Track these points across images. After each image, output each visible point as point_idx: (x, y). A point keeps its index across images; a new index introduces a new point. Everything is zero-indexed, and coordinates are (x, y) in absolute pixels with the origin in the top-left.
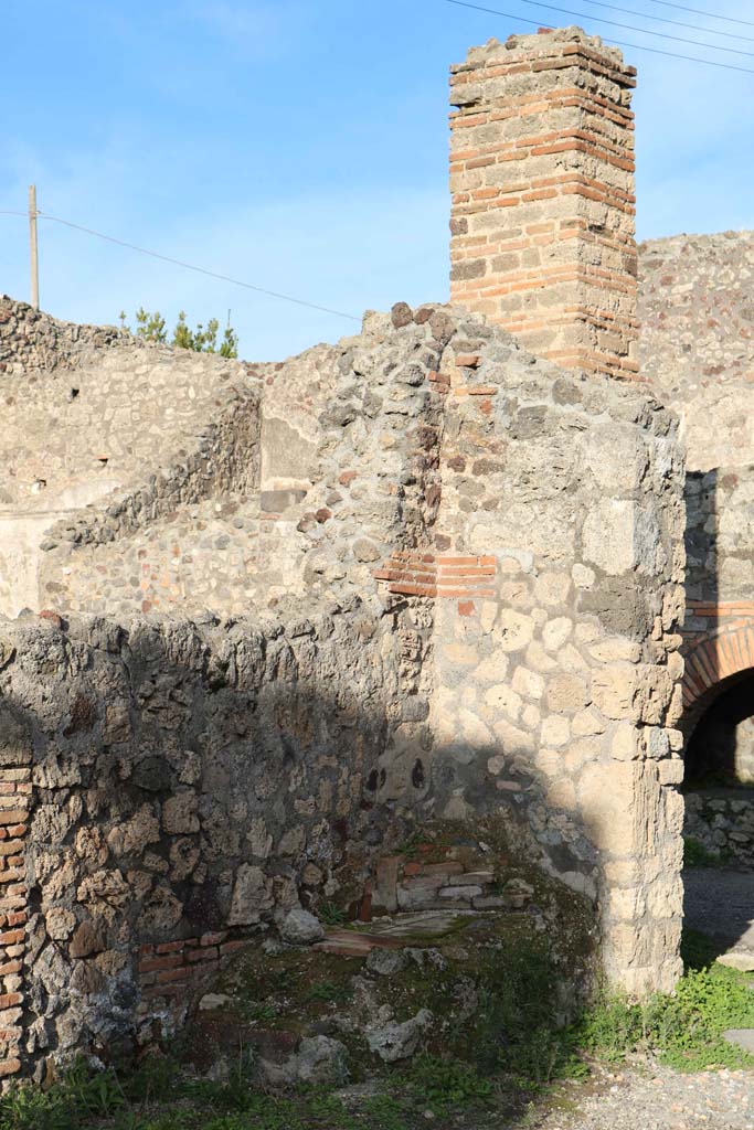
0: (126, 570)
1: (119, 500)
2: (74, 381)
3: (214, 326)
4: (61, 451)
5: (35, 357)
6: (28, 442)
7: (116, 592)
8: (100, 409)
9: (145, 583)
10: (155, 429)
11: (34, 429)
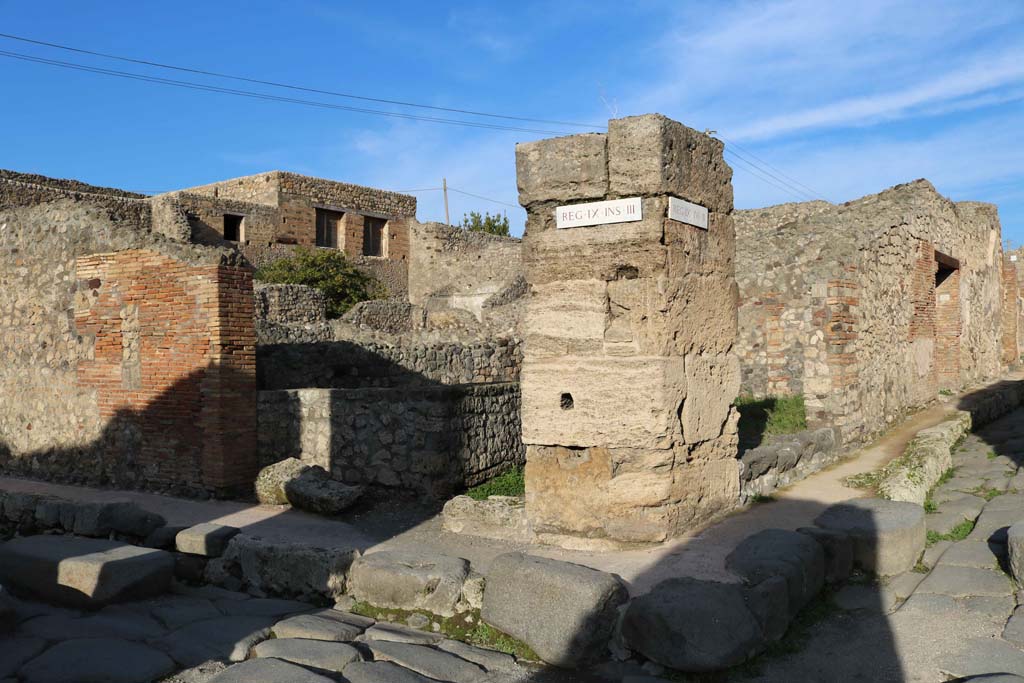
0: (510, 313)
1: (503, 292)
2: (479, 253)
3: (499, 216)
4: (476, 275)
5: (461, 244)
6: (464, 272)
7: (507, 319)
8: (488, 262)
9: (516, 317)
10: (506, 268)
11: (466, 268)
